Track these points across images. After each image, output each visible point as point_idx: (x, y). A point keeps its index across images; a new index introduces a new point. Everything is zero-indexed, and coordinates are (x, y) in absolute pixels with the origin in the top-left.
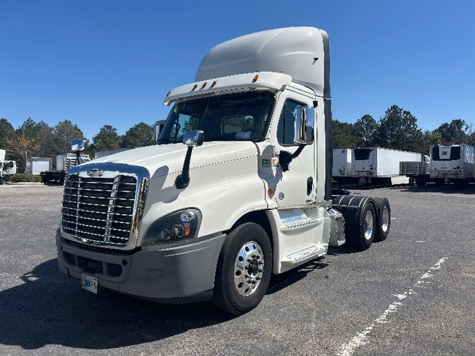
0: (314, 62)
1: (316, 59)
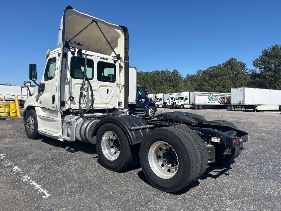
1: (60, 30)
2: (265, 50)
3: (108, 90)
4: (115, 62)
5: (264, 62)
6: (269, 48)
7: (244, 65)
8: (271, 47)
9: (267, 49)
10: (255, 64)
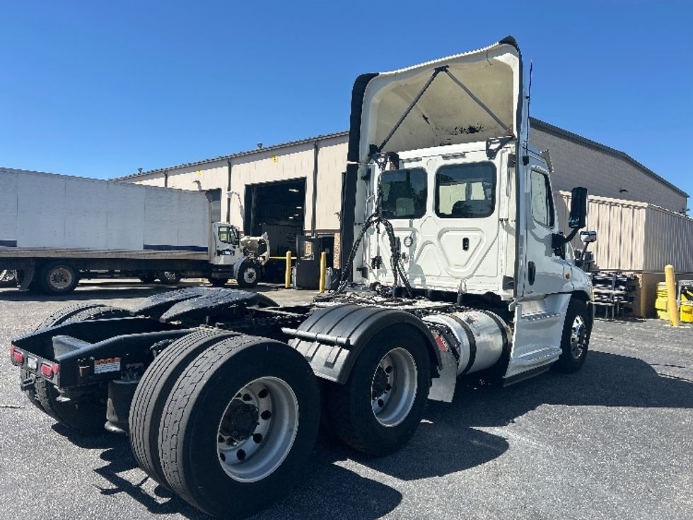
3: (466, 241)
4: (491, 154)
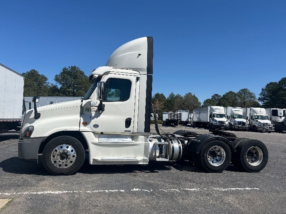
0: (138, 57)
1: (140, 55)
2: (65, 69)
5: (64, 78)
6: (69, 67)
7: (46, 79)
8: (71, 67)
9: (67, 67)
10: (57, 79)
